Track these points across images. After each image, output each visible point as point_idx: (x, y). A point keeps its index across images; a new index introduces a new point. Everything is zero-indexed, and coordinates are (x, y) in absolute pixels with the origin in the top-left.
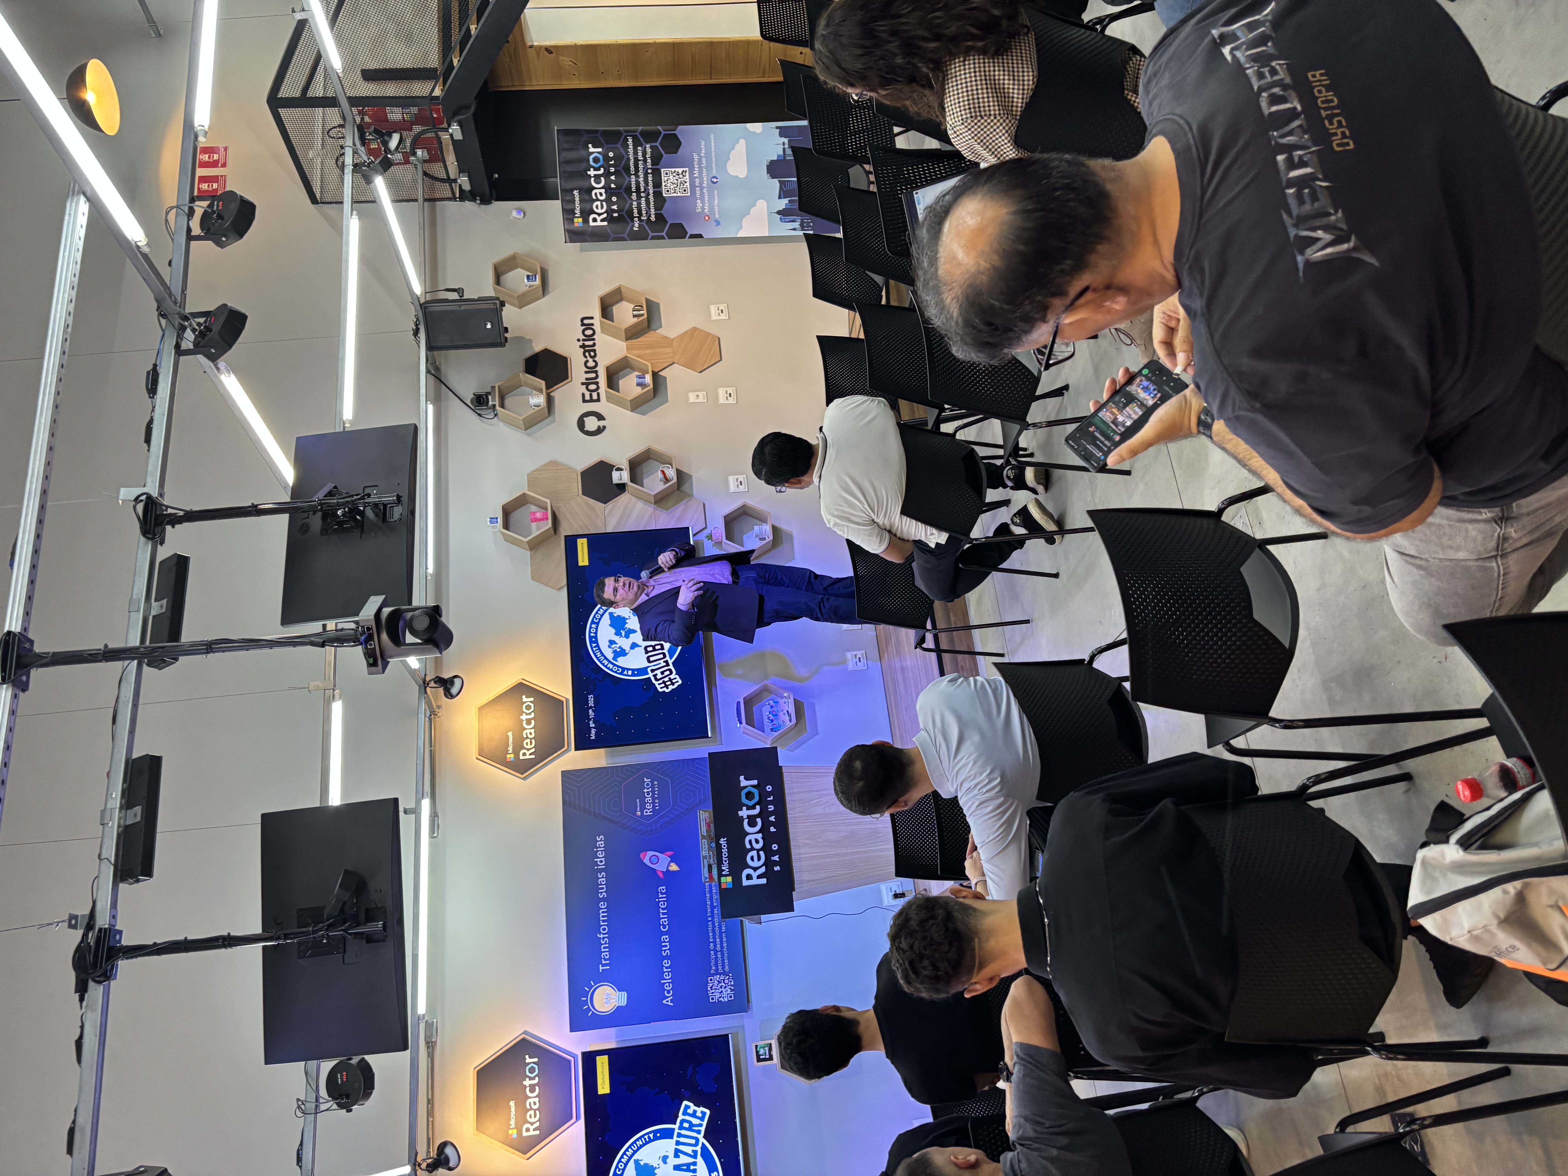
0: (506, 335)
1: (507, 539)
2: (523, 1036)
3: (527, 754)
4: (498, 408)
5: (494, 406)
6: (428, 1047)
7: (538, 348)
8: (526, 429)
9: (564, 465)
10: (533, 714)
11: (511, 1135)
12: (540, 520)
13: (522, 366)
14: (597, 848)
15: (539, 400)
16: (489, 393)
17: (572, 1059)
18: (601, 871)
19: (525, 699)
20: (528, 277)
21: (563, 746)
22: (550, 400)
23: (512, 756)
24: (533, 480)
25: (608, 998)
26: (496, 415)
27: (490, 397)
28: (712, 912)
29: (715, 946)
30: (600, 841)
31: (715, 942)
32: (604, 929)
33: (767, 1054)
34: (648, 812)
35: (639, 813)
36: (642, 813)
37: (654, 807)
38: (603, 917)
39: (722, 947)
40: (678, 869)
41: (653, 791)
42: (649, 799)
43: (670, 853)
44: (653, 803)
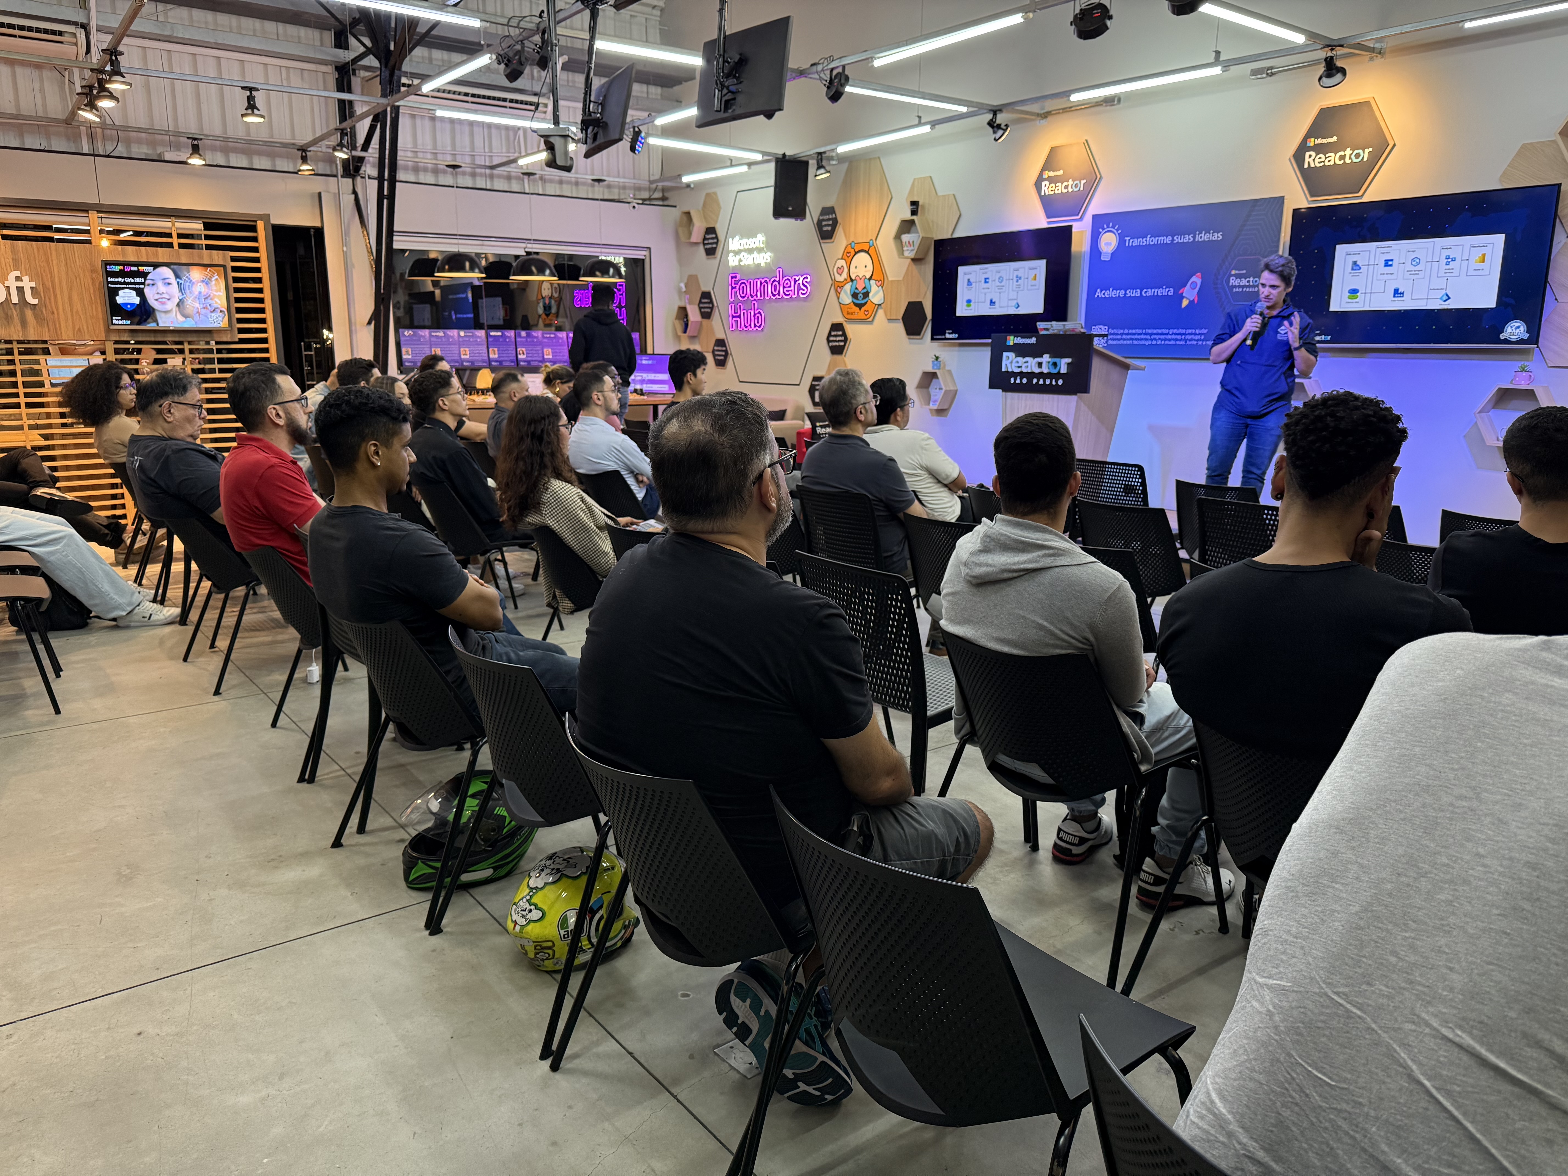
2: (1099, 177)
3: (1310, 159)
10: (1349, 162)
11: (1045, 174)
14: (1213, 233)
17: (1079, 217)
18: (1194, 237)
19: (1368, 150)
21: (1311, 196)
23: (1312, 144)
25: (1108, 244)
28: (1148, 334)
29: (1127, 334)
30: (1217, 236)
31: (1128, 334)
32: (1152, 241)
34: (1233, 281)
35: (1233, 272)
36: (1233, 275)
37: (1236, 287)
38: (1161, 239)
39: (1124, 340)
40: (1183, 308)
41: (1249, 286)
42: (1244, 282)
43: (1196, 301)
44: (1239, 286)
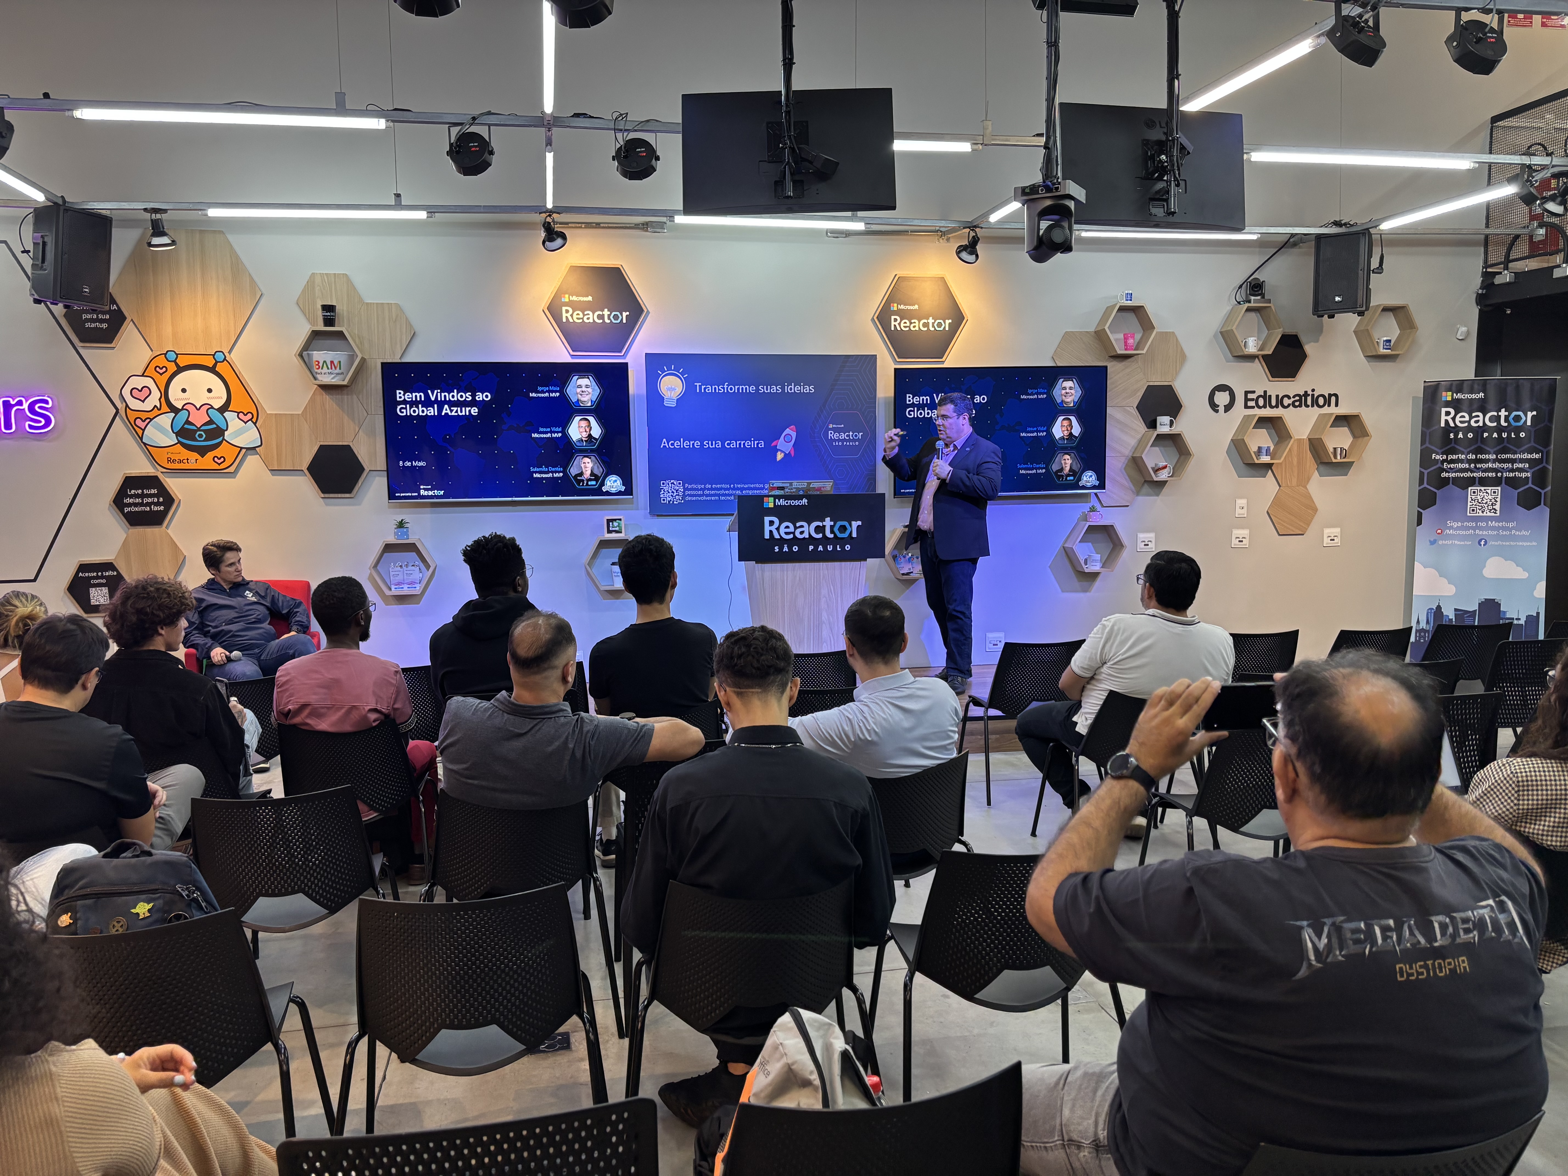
0: (1326, 316)
1: (1109, 309)
2: (646, 311)
3: (896, 323)
4: (1247, 305)
5: (1249, 302)
6: (643, 224)
7: (1308, 348)
8: (1221, 333)
9: (1180, 369)
10: (933, 329)
11: (564, 297)
12: (1126, 343)
13: (1290, 331)
14: (803, 386)
15: (1252, 346)
16: (1263, 297)
17: (622, 354)
18: (783, 388)
19: (948, 322)
20: (1389, 341)
21: (899, 357)
22: (1251, 358)
23: (895, 309)
24: (1168, 337)
25: (671, 389)
26: (1239, 303)
27: (1259, 297)
28: (738, 489)
29: (708, 489)
30: (809, 389)
31: (712, 489)
32: (731, 389)
33: (614, 529)
38: (742, 388)
40: (778, 460)
